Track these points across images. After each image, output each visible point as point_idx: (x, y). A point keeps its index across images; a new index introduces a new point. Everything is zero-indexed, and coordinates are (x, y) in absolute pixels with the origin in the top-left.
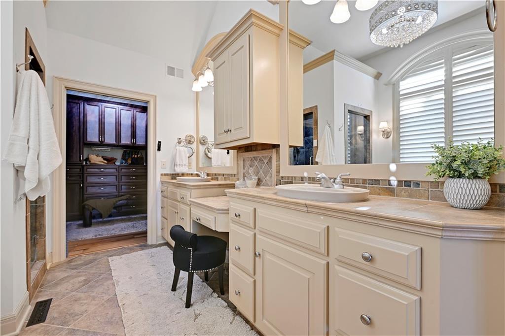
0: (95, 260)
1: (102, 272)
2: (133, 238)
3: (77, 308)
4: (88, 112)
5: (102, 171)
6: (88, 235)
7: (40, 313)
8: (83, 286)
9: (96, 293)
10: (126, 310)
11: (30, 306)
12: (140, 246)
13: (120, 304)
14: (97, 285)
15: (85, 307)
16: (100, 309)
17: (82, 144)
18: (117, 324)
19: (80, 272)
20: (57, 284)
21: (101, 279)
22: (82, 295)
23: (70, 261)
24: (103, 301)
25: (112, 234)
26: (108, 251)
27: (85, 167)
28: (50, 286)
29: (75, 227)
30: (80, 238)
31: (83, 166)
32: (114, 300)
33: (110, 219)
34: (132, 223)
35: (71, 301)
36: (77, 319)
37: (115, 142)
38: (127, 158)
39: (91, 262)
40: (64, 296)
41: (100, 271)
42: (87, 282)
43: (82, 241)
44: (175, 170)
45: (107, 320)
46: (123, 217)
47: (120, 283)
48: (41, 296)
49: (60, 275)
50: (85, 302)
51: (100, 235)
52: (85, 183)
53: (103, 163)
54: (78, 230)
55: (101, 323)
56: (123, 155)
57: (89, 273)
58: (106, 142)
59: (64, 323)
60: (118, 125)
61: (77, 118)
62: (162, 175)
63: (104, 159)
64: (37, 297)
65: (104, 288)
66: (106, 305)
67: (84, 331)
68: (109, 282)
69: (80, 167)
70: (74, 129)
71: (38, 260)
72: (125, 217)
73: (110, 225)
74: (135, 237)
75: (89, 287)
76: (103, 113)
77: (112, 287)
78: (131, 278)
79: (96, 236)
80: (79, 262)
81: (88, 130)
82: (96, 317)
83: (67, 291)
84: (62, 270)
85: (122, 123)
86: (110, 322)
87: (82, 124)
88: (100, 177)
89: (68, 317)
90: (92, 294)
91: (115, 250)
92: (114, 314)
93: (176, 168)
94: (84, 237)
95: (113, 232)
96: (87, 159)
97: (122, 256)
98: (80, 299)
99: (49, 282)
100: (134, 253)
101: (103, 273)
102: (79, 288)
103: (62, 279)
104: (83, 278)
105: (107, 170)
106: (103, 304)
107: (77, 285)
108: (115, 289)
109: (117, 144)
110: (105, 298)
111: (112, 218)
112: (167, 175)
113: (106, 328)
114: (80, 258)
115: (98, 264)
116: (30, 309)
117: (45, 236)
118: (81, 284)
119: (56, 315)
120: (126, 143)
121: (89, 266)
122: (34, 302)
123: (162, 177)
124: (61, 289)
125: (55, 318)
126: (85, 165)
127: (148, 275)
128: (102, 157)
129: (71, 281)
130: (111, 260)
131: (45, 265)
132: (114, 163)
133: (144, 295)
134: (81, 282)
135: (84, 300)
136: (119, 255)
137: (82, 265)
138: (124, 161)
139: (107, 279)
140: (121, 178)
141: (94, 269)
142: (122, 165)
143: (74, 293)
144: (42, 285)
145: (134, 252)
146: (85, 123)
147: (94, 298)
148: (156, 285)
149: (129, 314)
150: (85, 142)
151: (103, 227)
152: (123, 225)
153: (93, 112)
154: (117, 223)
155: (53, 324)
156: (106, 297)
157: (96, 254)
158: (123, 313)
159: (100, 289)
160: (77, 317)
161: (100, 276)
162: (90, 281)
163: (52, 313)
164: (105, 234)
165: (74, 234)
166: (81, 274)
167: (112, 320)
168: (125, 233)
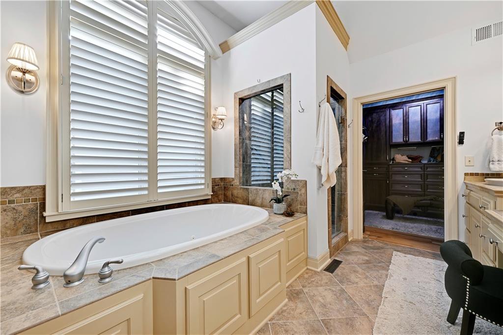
0: (382, 248)
1: (383, 260)
2: (430, 243)
3: (353, 277)
4: (393, 117)
5: (406, 170)
6: (387, 226)
7: (332, 267)
8: (364, 264)
9: (370, 275)
10: (385, 303)
11: (330, 259)
12: (434, 254)
13: (383, 295)
14: (374, 268)
15: (357, 280)
16: (367, 289)
17: (388, 146)
18: (372, 309)
19: (367, 253)
20: (349, 254)
21: (380, 266)
22: (360, 270)
23: (364, 242)
24: (372, 284)
25: (409, 231)
26: (397, 246)
27: (390, 166)
28: (345, 252)
29: (381, 217)
30: (380, 226)
31: (389, 165)
32: (380, 288)
33: (414, 217)
34: (437, 227)
35: (351, 270)
36: (349, 285)
37: (420, 140)
38: (436, 155)
39: (379, 248)
40: (349, 264)
41: (382, 259)
42: (368, 262)
43: (380, 229)
44: (489, 168)
45: (368, 300)
46: (429, 219)
47: (392, 278)
48: (338, 257)
49: (354, 248)
50: (360, 276)
51: (397, 229)
52: (390, 180)
53: (407, 162)
54: (381, 220)
55: (363, 299)
56: (431, 152)
57: (373, 256)
58: (410, 141)
59: (341, 282)
60: (424, 120)
61: (384, 124)
62: (466, 174)
63: (409, 158)
64: (336, 256)
65: (377, 275)
66: (373, 288)
67: (349, 296)
68: (384, 272)
69: (387, 166)
70: (382, 133)
71: (343, 231)
72: (432, 219)
73: (410, 222)
74: (433, 242)
75: (368, 267)
76: (407, 114)
77: (384, 277)
78: (405, 279)
79: (393, 229)
80: (370, 245)
81: (393, 132)
82: (361, 291)
83: (353, 262)
84: (356, 246)
85: (428, 118)
86: (368, 303)
87: (388, 129)
88: (404, 176)
89: (345, 279)
90: (367, 274)
91: (403, 247)
92: (375, 299)
93: (491, 166)
94: (383, 226)
95: (411, 230)
96: (393, 159)
97: (406, 255)
98: (357, 272)
99: (346, 250)
100: (422, 258)
101: (382, 262)
102: (361, 264)
103: (354, 252)
104: (367, 258)
105: (411, 169)
106: (370, 286)
107: (360, 261)
108: (386, 280)
109: (422, 142)
110: (374, 282)
111: (417, 217)
112: (477, 174)
113: (364, 305)
114: (372, 243)
115: (383, 253)
116: (329, 261)
117: (347, 217)
118: (363, 262)
119: (339, 274)
120: (434, 139)
121: (375, 251)
122: (333, 258)
123: (467, 177)
124: (351, 258)
125: (338, 275)
126: (391, 165)
127: (426, 288)
128: (407, 156)
129: (358, 256)
130: (395, 254)
131: (346, 237)
132: (420, 162)
133: (410, 302)
134: (364, 260)
135: (359, 274)
136: (405, 253)
137: (371, 248)
138: (432, 159)
139: (383, 268)
140: (427, 176)
141: (378, 255)
142: (430, 163)
143: (356, 266)
144: (342, 250)
145: (422, 256)
146: (390, 126)
147: (366, 277)
148: (430, 302)
149: (385, 307)
150: (391, 144)
151: (403, 223)
152: (425, 226)
153: (397, 115)
154: (419, 223)
155: (336, 278)
156: (376, 283)
157: (385, 244)
158: (382, 303)
159: (375, 274)
160: (349, 283)
161: (379, 263)
162: (370, 263)
163: (338, 271)
164: (402, 230)
165: (377, 222)
166: (367, 254)
167: (371, 303)
168: (423, 235)
